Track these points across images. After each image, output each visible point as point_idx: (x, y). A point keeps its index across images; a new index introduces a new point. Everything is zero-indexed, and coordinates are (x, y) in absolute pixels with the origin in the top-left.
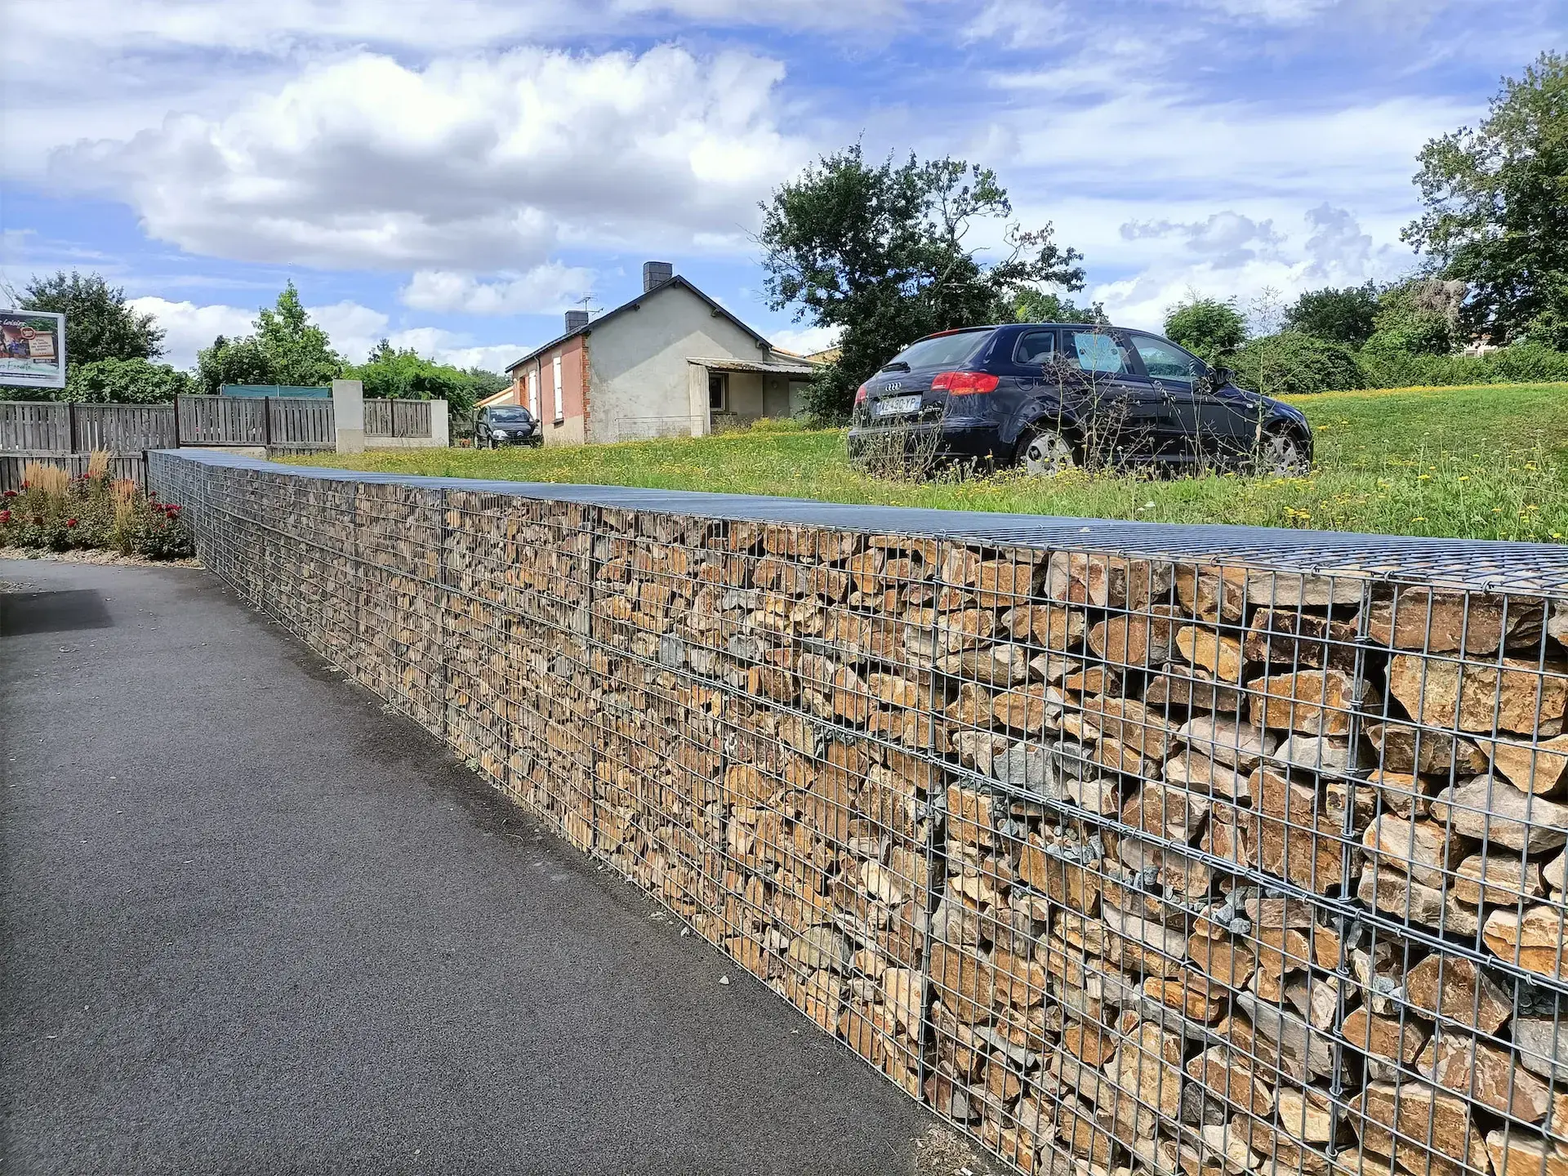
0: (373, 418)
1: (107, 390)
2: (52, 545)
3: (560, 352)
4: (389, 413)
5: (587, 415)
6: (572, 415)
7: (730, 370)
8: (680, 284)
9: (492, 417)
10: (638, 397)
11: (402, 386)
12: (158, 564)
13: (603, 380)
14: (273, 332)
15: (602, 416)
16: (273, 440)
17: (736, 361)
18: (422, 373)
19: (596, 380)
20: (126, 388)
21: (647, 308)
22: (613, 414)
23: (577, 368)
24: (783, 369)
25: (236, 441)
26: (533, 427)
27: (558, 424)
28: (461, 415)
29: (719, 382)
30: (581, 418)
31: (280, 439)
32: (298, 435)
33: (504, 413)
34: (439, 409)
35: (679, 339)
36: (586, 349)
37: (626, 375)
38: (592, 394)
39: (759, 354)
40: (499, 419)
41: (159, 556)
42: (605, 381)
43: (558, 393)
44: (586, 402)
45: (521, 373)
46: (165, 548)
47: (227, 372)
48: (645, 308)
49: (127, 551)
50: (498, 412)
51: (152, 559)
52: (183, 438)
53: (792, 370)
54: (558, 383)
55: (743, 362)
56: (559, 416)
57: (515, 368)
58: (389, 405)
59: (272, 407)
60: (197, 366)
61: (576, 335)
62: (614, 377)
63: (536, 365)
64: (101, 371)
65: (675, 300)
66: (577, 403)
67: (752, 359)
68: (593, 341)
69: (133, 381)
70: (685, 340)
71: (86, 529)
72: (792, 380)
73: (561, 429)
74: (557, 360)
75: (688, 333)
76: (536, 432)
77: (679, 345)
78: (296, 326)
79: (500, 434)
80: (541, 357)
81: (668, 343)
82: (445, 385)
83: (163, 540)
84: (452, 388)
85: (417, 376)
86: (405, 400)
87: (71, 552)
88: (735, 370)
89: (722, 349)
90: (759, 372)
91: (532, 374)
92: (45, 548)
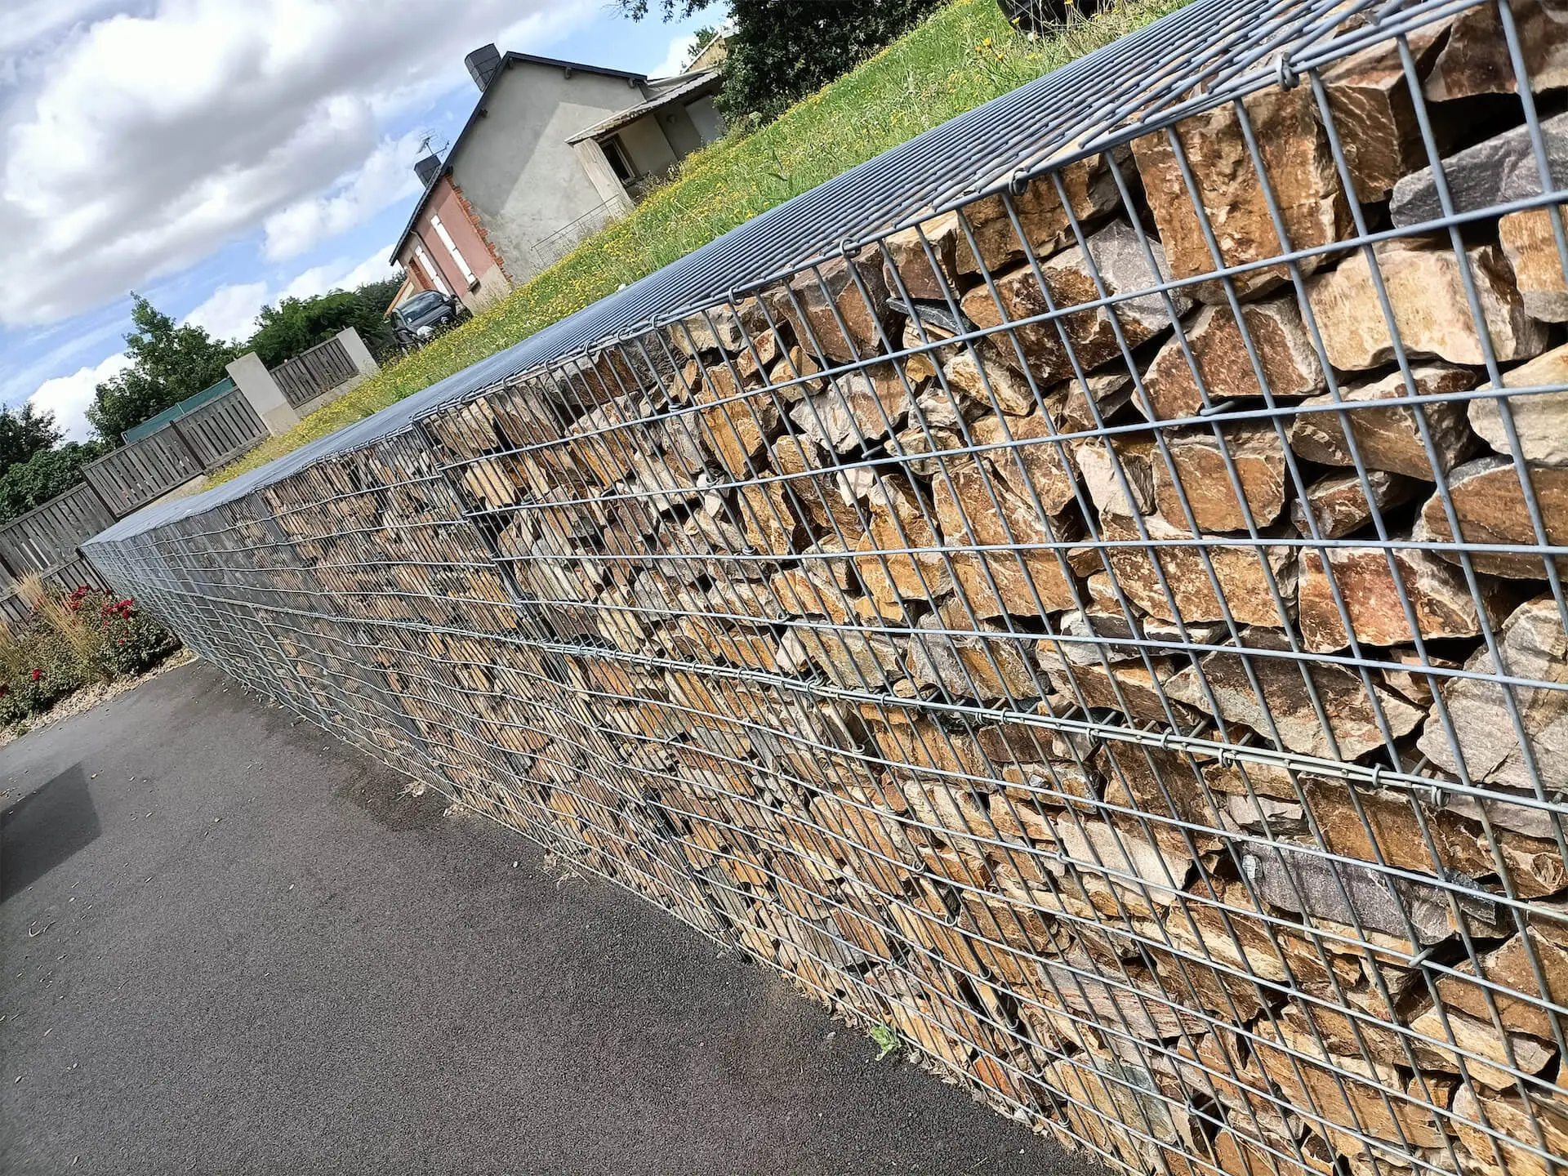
0: (293, 385)
1: (30, 499)
2: (33, 708)
3: (433, 210)
4: (304, 371)
5: (499, 262)
6: (484, 270)
7: (616, 128)
8: (516, 60)
9: (406, 318)
10: (539, 212)
11: (300, 337)
12: (148, 676)
13: (493, 215)
14: (149, 353)
15: (515, 253)
16: (206, 463)
17: (620, 113)
18: (312, 313)
19: (487, 218)
20: (45, 487)
21: (495, 108)
22: (525, 247)
23: (461, 216)
24: (674, 95)
25: (169, 485)
26: (452, 305)
27: (475, 288)
28: (375, 335)
29: (612, 145)
30: (495, 268)
31: (213, 458)
32: (228, 444)
33: (415, 307)
34: (350, 340)
35: (546, 125)
36: (457, 189)
37: (515, 194)
38: (491, 235)
39: (637, 94)
40: (415, 316)
41: (144, 667)
42: (497, 213)
43: (457, 256)
44: (490, 248)
45: (407, 258)
46: (144, 655)
47: (124, 418)
48: (493, 108)
49: (110, 678)
50: (410, 310)
51: (139, 673)
52: (116, 511)
53: (682, 91)
54: (450, 245)
55: (626, 112)
56: (471, 280)
57: (398, 256)
58: (299, 363)
59: (184, 430)
60: (92, 428)
61: (439, 180)
62: (503, 203)
63: (416, 240)
64: (13, 484)
65: (520, 83)
66: (482, 254)
67: (633, 103)
68: (461, 176)
69: (47, 476)
70: (554, 121)
71: (54, 674)
72: (687, 103)
73: (482, 291)
74: (435, 221)
75: (552, 112)
76: (459, 308)
77: (549, 130)
78: (168, 336)
79: (424, 330)
80: (416, 228)
81: (537, 135)
82: (341, 313)
83: (136, 648)
84: (349, 312)
85: (308, 318)
86: (312, 349)
87: (57, 707)
88: (624, 124)
89: (596, 110)
90: (649, 111)
91: (419, 251)
92: (30, 715)
